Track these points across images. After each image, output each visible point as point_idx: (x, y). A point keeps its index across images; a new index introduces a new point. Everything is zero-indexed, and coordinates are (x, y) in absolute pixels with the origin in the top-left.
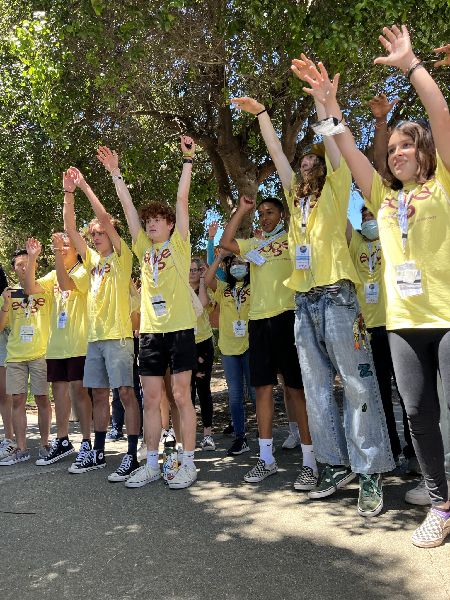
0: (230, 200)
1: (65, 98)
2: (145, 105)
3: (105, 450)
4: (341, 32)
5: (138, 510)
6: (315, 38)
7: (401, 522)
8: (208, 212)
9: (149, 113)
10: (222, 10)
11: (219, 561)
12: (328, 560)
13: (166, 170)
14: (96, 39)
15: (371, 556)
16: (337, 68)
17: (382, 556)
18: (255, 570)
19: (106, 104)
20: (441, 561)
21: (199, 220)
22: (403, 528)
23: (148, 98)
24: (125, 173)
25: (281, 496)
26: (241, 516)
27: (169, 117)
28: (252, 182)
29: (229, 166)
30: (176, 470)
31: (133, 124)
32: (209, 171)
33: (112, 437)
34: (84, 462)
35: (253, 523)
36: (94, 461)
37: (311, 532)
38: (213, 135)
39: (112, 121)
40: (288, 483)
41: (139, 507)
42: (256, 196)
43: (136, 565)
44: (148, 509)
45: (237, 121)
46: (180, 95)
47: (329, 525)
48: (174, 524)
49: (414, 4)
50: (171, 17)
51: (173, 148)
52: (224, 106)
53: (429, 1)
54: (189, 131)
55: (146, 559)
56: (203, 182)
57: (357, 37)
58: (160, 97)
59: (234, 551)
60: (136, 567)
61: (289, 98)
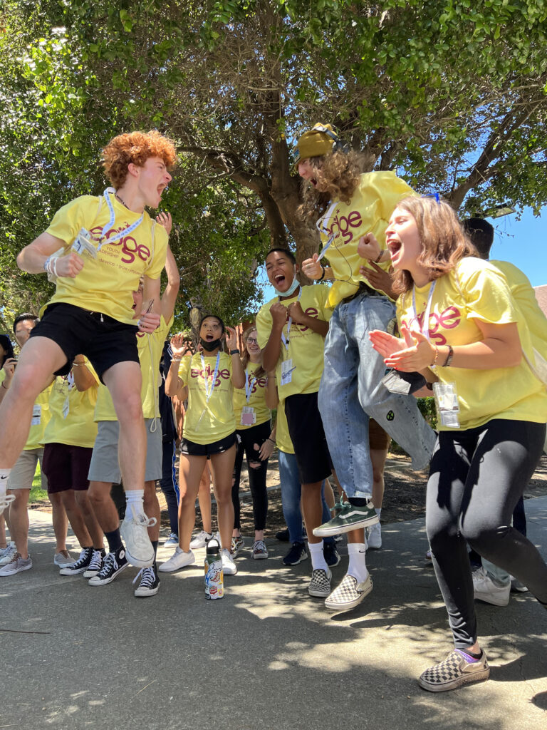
2: (184, 139)
4: (420, 50)
5: (174, 631)
6: (388, 57)
7: (499, 650)
8: (259, 268)
9: (189, 149)
10: (278, 25)
11: (273, 695)
12: (407, 695)
13: (209, 217)
14: (126, 60)
16: (416, 95)
18: (317, 706)
21: (248, 277)
23: (188, 132)
27: (212, 154)
29: (286, 213)
30: (220, 582)
32: (261, 218)
37: (385, 660)
38: (266, 176)
41: (176, 627)
43: (172, 698)
44: (187, 630)
46: (226, 127)
47: (407, 653)
48: (218, 648)
49: (509, 17)
50: (215, 35)
51: (218, 190)
52: (279, 140)
53: (528, 14)
54: (236, 171)
55: (184, 690)
56: (254, 232)
57: (439, 56)
58: (203, 130)
59: (291, 682)
60: (172, 700)
61: (358, 130)
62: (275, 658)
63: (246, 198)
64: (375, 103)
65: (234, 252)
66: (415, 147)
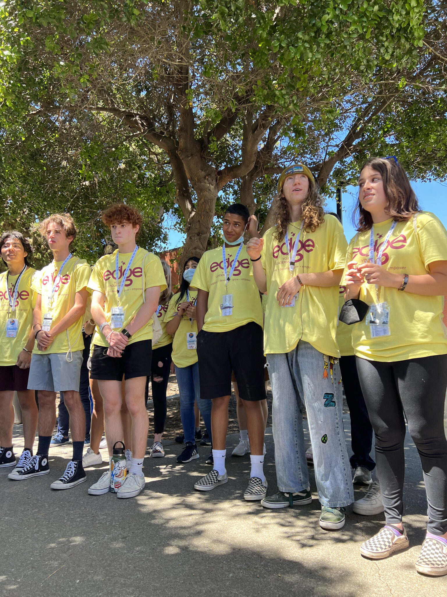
0: (188, 204)
1: (22, 86)
2: (105, 101)
3: (49, 455)
4: (306, 42)
5: (82, 521)
6: (281, 47)
7: (350, 533)
8: (165, 215)
9: (110, 110)
10: (189, 11)
11: (166, 577)
12: (278, 573)
13: (124, 169)
14: (57, 27)
15: (320, 569)
16: (300, 81)
17: (331, 569)
18: (203, 586)
19: (66, 96)
20: (389, 574)
21: (156, 222)
22: (352, 539)
23: (109, 95)
24: (81, 169)
25: (230, 505)
26: (190, 527)
27: (129, 116)
28: (212, 187)
29: (190, 170)
30: (124, 478)
31: (92, 120)
32: (168, 173)
33: (57, 442)
34: (25, 469)
35: (202, 534)
36: (37, 468)
37: (260, 544)
38: (174, 138)
39: (70, 115)
40: (238, 492)
41: (83, 517)
42: (215, 201)
43: (78, 581)
44: (93, 520)
45: (199, 125)
46: (141, 94)
47: (278, 537)
48: (120, 536)
49: (378, 21)
50: (136, 12)
51: (133, 147)
52: (187, 107)
53: (393, 20)
54: (149, 132)
55: (89, 574)
56: (162, 184)
57: (321, 48)
58: (121, 95)
59: (182, 565)
60: (78, 583)
61: (252, 106)
62: (169, 544)
63: (157, 155)
64: (267, 83)
65: (145, 199)
66: (298, 123)
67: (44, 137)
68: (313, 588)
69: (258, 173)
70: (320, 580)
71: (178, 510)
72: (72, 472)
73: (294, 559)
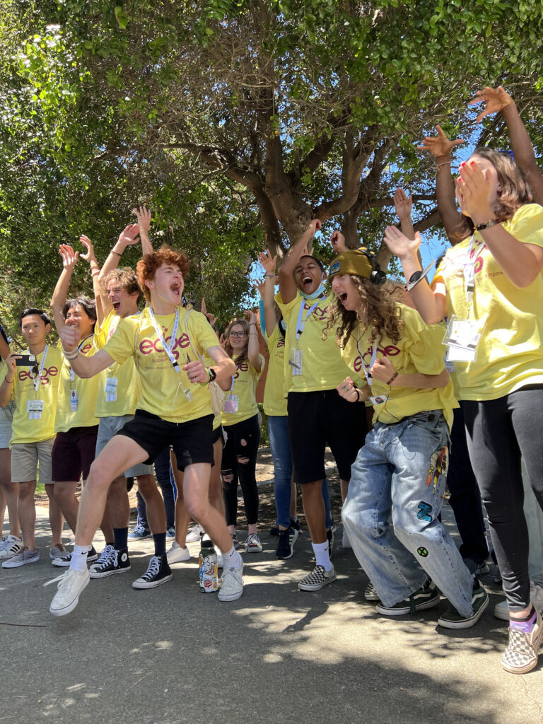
0: (279, 249)
2: (179, 136)
3: (129, 550)
4: (412, 51)
5: (168, 624)
6: (381, 58)
7: (492, 642)
8: (253, 264)
9: (184, 146)
10: (271, 23)
11: (267, 687)
12: (399, 687)
13: (204, 213)
14: (120, 58)
15: (452, 683)
16: (409, 92)
17: (466, 683)
18: (310, 699)
19: (133, 135)
20: (538, 690)
21: (242, 273)
22: (495, 649)
23: (182, 129)
27: (207, 151)
29: (279, 209)
31: (164, 158)
32: (255, 214)
33: (136, 535)
34: (103, 565)
35: (308, 641)
36: (116, 563)
37: (378, 652)
38: (260, 172)
39: (139, 155)
40: (351, 592)
41: (171, 620)
43: (166, 690)
44: (181, 623)
45: (289, 155)
46: (220, 124)
47: (400, 645)
48: (213, 641)
49: (500, 15)
50: (209, 32)
51: (212, 187)
52: (273, 137)
53: (519, 11)
54: (231, 168)
55: (179, 682)
56: (247, 228)
57: (431, 56)
58: (197, 127)
59: (284, 675)
60: (166, 693)
61: (351, 127)
62: (269, 651)
63: (240, 194)
64: (368, 101)
65: (228, 248)
66: (408, 144)
67: (110, 183)
68: (443, 704)
69: (363, 207)
70: (452, 695)
71: (279, 613)
72: (156, 569)
73: (420, 671)
